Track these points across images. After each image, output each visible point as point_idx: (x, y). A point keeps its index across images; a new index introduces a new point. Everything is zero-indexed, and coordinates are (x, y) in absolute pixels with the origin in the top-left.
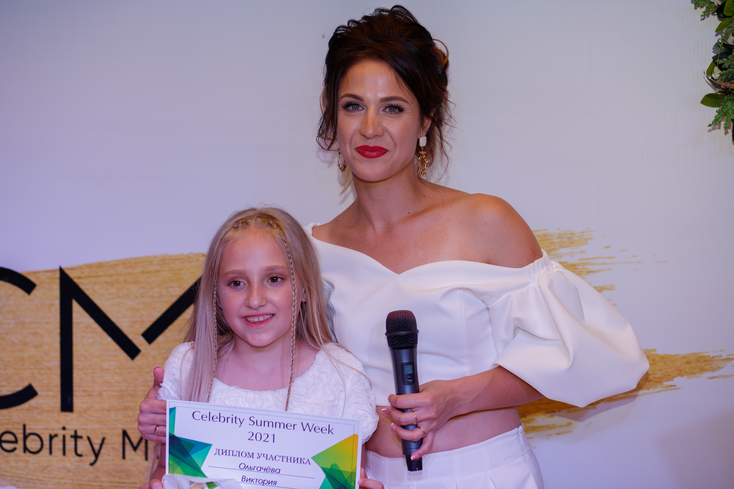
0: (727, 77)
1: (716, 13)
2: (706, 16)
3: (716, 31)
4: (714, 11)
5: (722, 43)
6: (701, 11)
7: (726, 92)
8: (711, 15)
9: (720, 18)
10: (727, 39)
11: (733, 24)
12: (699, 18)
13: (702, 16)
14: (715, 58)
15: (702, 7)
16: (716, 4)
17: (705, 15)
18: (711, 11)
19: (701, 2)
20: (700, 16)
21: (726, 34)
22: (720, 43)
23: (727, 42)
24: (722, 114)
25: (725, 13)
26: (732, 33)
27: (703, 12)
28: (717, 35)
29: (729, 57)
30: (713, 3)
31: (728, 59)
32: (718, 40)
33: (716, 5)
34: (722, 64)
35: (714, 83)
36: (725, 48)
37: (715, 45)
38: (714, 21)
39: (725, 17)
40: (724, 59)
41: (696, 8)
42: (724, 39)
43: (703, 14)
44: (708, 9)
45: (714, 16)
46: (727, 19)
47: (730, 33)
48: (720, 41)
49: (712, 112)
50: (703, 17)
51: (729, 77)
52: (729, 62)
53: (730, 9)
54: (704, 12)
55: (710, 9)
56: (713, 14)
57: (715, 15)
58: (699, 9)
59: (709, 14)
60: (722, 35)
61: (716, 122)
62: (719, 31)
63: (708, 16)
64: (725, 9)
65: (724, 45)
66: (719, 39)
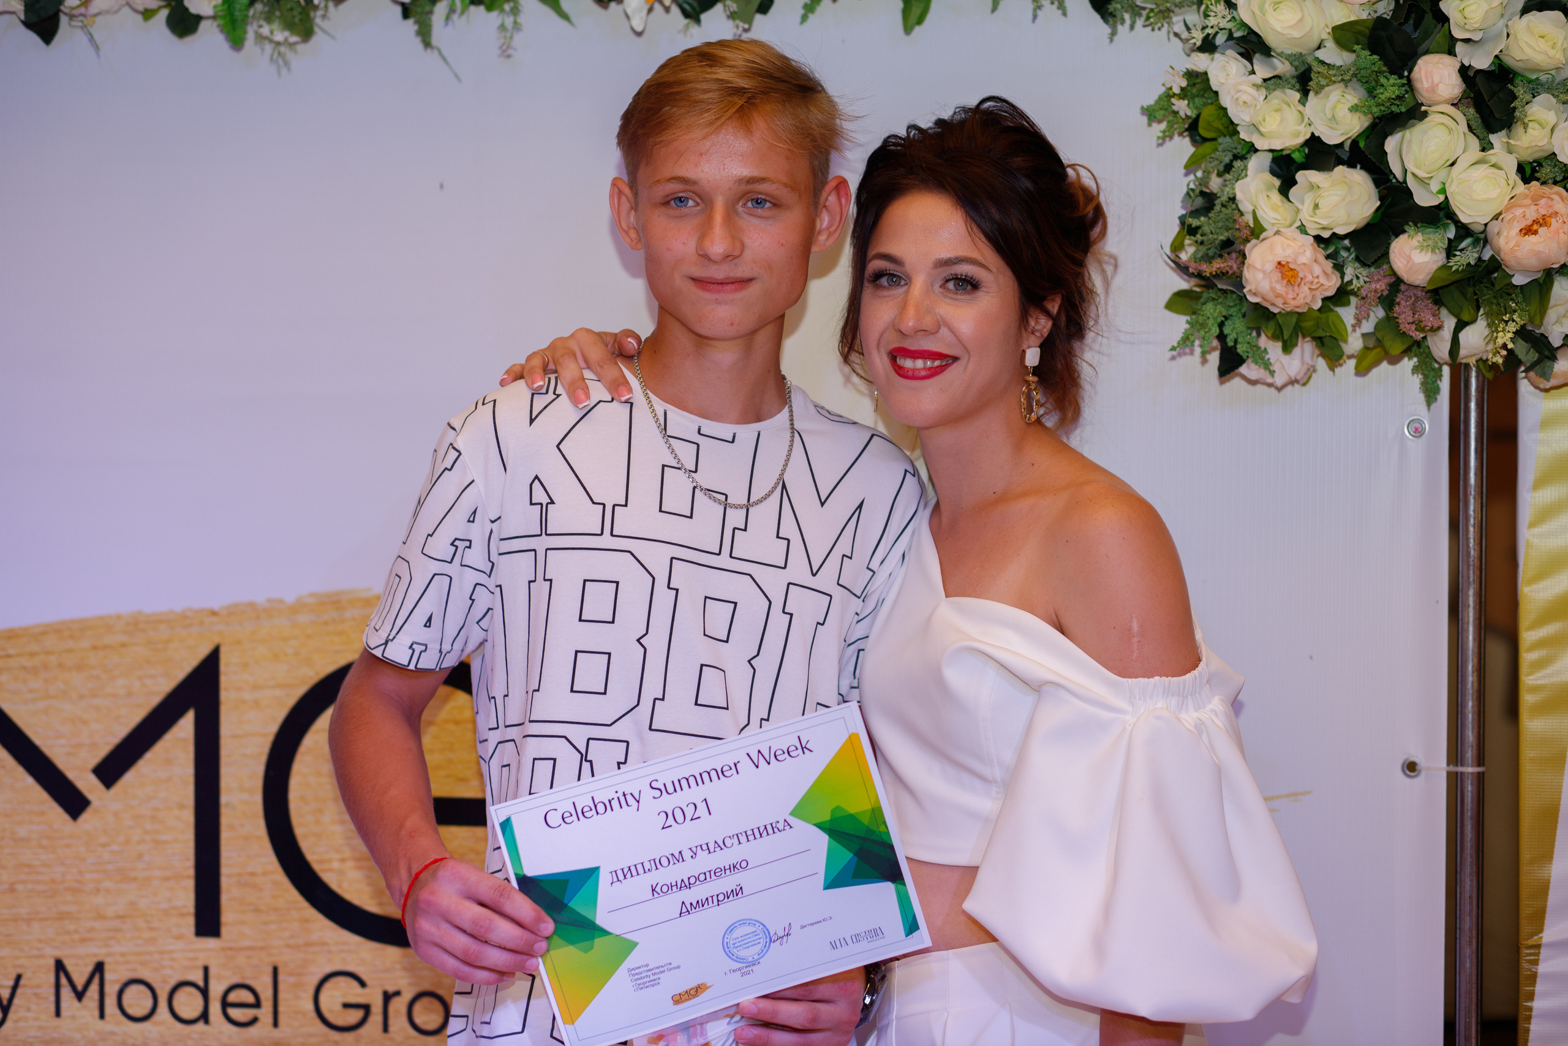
0: (1207, 255)
1: (1185, 134)
2: (1167, 139)
3: (1186, 167)
4: (1183, 130)
5: (1197, 191)
6: (1159, 128)
7: (1207, 282)
8: (1176, 138)
9: (1194, 142)
10: (1208, 183)
11: (1218, 153)
12: (1154, 142)
13: (1159, 138)
14: (1182, 220)
15: (1160, 122)
16: (1182, 114)
17: (1167, 136)
18: (1176, 129)
19: (1158, 111)
20: (1156, 139)
21: (1204, 172)
22: (1193, 190)
23: (1209, 189)
24: (1197, 326)
25: (1201, 131)
26: (1216, 171)
27: (1161, 132)
28: (1186, 175)
29: (1210, 215)
30: (1177, 113)
31: (1209, 218)
32: (1188, 185)
33: (1184, 116)
34: (1198, 228)
35: (1182, 269)
36: (1203, 198)
37: (1185, 195)
38: (1183, 147)
39: (1205, 140)
40: (1202, 219)
41: (1150, 125)
42: (1204, 181)
43: (1161, 135)
44: (1170, 125)
45: (1181, 138)
46: (1208, 144)
47: (1213, 171)
48: (1192, 186)
49: (1180, 323)
50: (1160, 141)
51: (1211, 253)
52: (1211, 224)
53: (1212, 124)
54: (1164, 132)
55: (1176, 126)
56: (1181, 134)
57: (1184, 137)
58: (1155, 125)
59: (1173, 134)
60: (1195, 175)
61: (1186, 341)
62: (1191, 166)
63: (1171, 138)
64: (1201, 123)
65: (1202, 193)
66: (1190, 182)
